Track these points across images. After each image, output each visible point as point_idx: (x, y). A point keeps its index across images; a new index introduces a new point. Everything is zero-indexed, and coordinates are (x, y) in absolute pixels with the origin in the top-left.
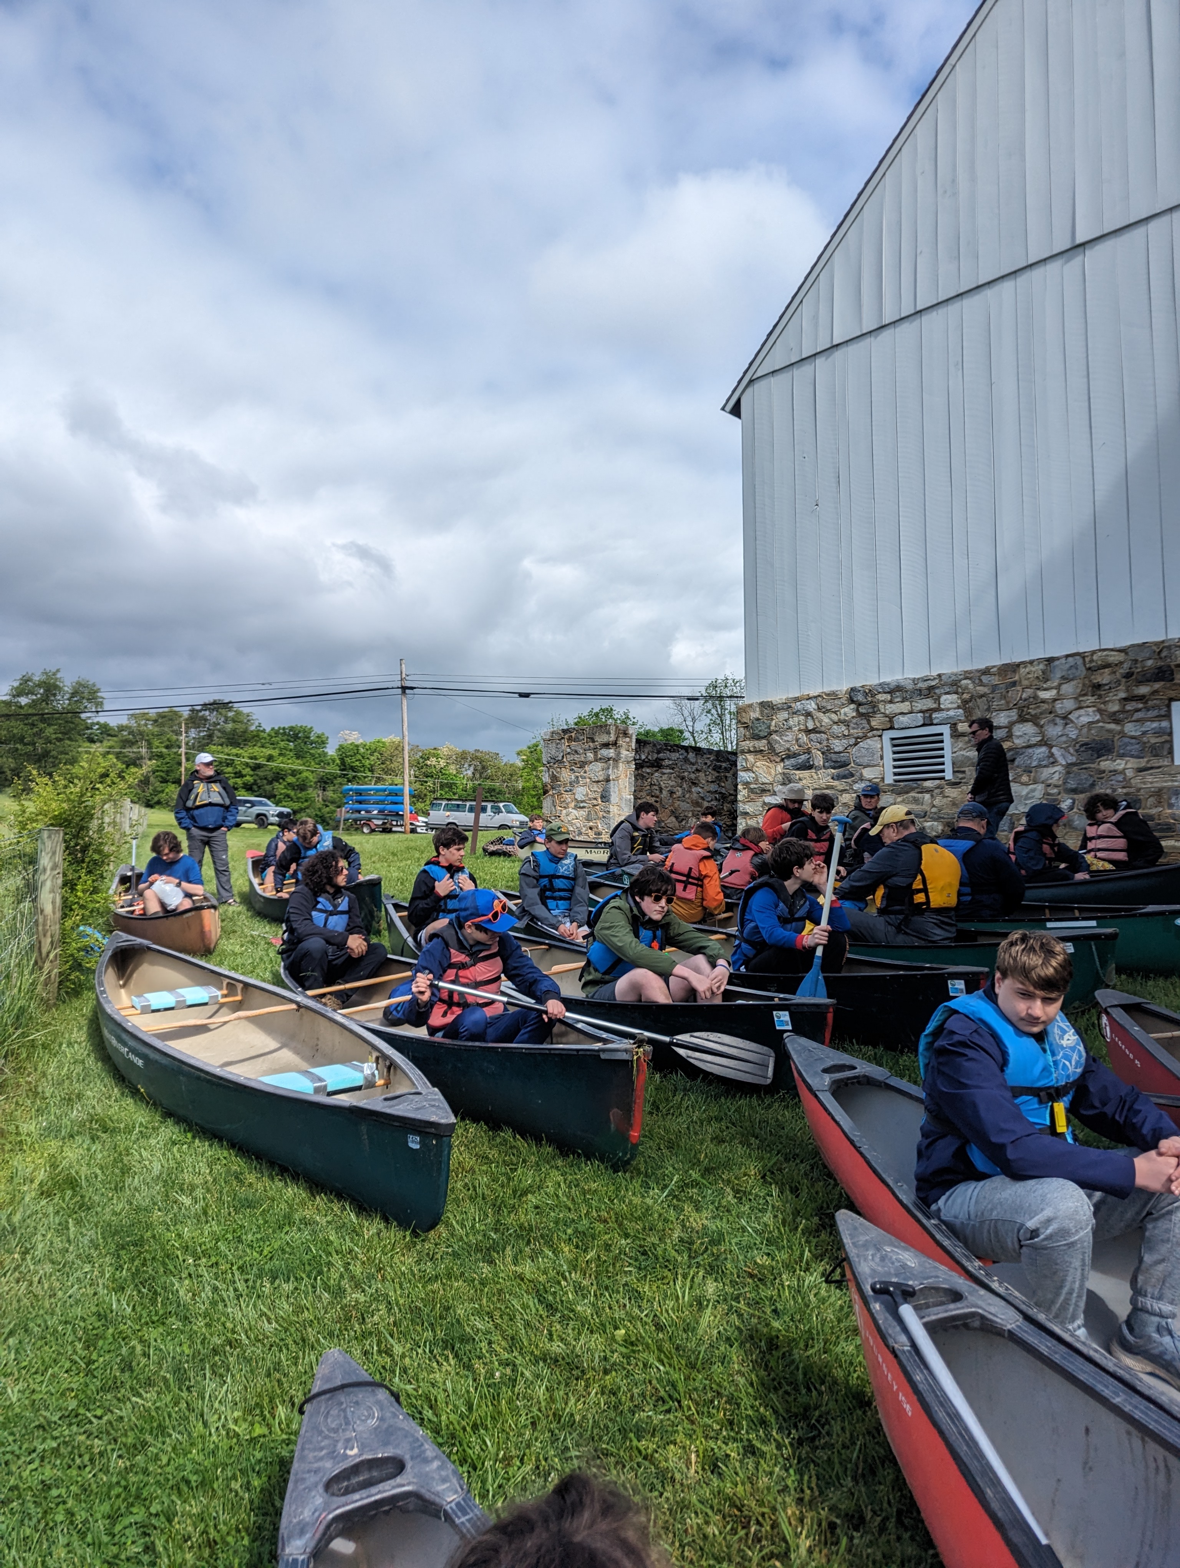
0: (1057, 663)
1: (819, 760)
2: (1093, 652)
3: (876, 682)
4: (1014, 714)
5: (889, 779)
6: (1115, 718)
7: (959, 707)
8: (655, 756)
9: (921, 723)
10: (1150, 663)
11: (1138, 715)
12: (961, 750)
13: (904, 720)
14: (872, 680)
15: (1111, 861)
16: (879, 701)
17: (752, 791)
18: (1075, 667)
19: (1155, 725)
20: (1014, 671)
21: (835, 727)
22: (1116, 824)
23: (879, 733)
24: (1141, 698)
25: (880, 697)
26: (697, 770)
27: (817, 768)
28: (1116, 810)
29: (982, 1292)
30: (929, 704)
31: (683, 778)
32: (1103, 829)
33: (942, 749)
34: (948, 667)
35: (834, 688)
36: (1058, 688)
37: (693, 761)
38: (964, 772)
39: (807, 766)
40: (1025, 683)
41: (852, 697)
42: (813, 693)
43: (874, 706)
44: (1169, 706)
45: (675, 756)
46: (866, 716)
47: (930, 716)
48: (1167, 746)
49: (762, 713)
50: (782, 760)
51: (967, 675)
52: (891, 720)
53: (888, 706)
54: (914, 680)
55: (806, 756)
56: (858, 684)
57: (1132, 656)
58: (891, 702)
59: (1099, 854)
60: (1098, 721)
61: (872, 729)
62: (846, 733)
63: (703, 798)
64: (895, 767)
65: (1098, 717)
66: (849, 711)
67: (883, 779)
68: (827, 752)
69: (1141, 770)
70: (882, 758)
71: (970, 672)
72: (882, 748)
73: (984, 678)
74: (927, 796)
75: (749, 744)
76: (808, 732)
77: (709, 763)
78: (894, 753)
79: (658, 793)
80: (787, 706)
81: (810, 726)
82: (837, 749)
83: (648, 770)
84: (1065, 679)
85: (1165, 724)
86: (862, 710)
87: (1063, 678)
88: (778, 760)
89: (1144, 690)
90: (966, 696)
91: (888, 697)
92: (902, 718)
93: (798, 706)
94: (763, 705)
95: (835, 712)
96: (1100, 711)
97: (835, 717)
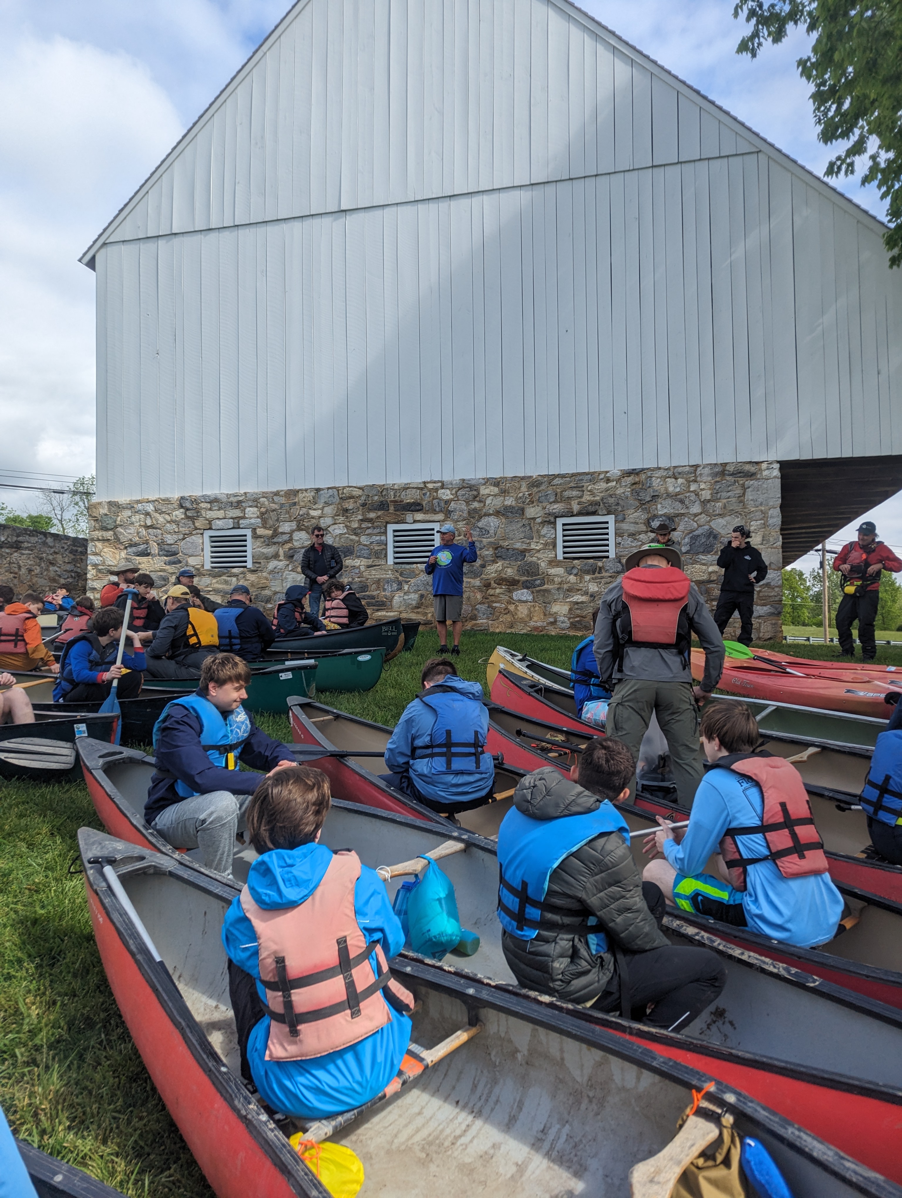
0: (322, 492)
1: (154, 548)
2: (344, 488)
3: (200, 494)
4: (294, 525)
5: (208, 566)
6: (355, 532)
7: (258, 517)
8: (15, 539)
9: (231, 526)
10: (376, 498)
11: (369, 531)
12: (258, 547)
13: (219, 523)
14: (197, 493)
15: (339, 624)
16: (202, 508)
17: (99, 571)
18: (332, 496)
19: (378, 538)
20: (295, 495)
21: (168, 525)
22: (342, 600)
23: (201, 532)
24: (370, 520)
25: (203, 505)
26: (55, 553)
27: (154, 556)
28: (343, 592)
29: (159, 855)
30: (237, 513)
31: (41, 559)
32: (335, 603)
33: (246, 546)
34: (251, 488)
35: (168, 495)
36: (322, 509)
37: (51, 544)
38: (260, 563)
39: (145, 554)
40: (302, 504)
41: (181, 503)
42: (152, 498)
43: (198, 512)
44: (386, 527)
45: (34, 540)
46: (192, 519)
47: (238, 522)
48: (384, 552)
49: (109, 510)
50: (126, 548)
51: (264, 495)
52: (210, 523)
53: (208, 512)
54: (227, 495)
55: (145, 546)
56: (186, 494)
57: (366, 492)
58: (210, 509)
59: (332, 619)
60: (345, 534)
61: (196, 529)
62: (176, 530)
63: (60, 576)
64: (212, 557)
65: (345, 531)
66: (179, 514)
67: (203, 566)
68: (161, 544)
69: (369, 567)
70: (203, 550)
71: (266, 493)
72: (203, 543)
73: (275, 498)
74: (234, 579)
75: (98, 534)
76: (147, 527)
77: (66, 547)
78: (212, 547)
79: (16, 570)
80: (130, 506)
81: (149, 523)
82: (169, 542)
83: (7, 551)
84: (327, 504)
85: (383, 538)
86: (189, 514)
87: (325, 503)
88: (122, 547)
89: (372, 515)
90: (263, 510)
91: (209, 506)
92: (217, 522)
93: (139, 507)
94: (110, 503)
95: (169, 514)
96: (346, 526)
97: (168, 518)
